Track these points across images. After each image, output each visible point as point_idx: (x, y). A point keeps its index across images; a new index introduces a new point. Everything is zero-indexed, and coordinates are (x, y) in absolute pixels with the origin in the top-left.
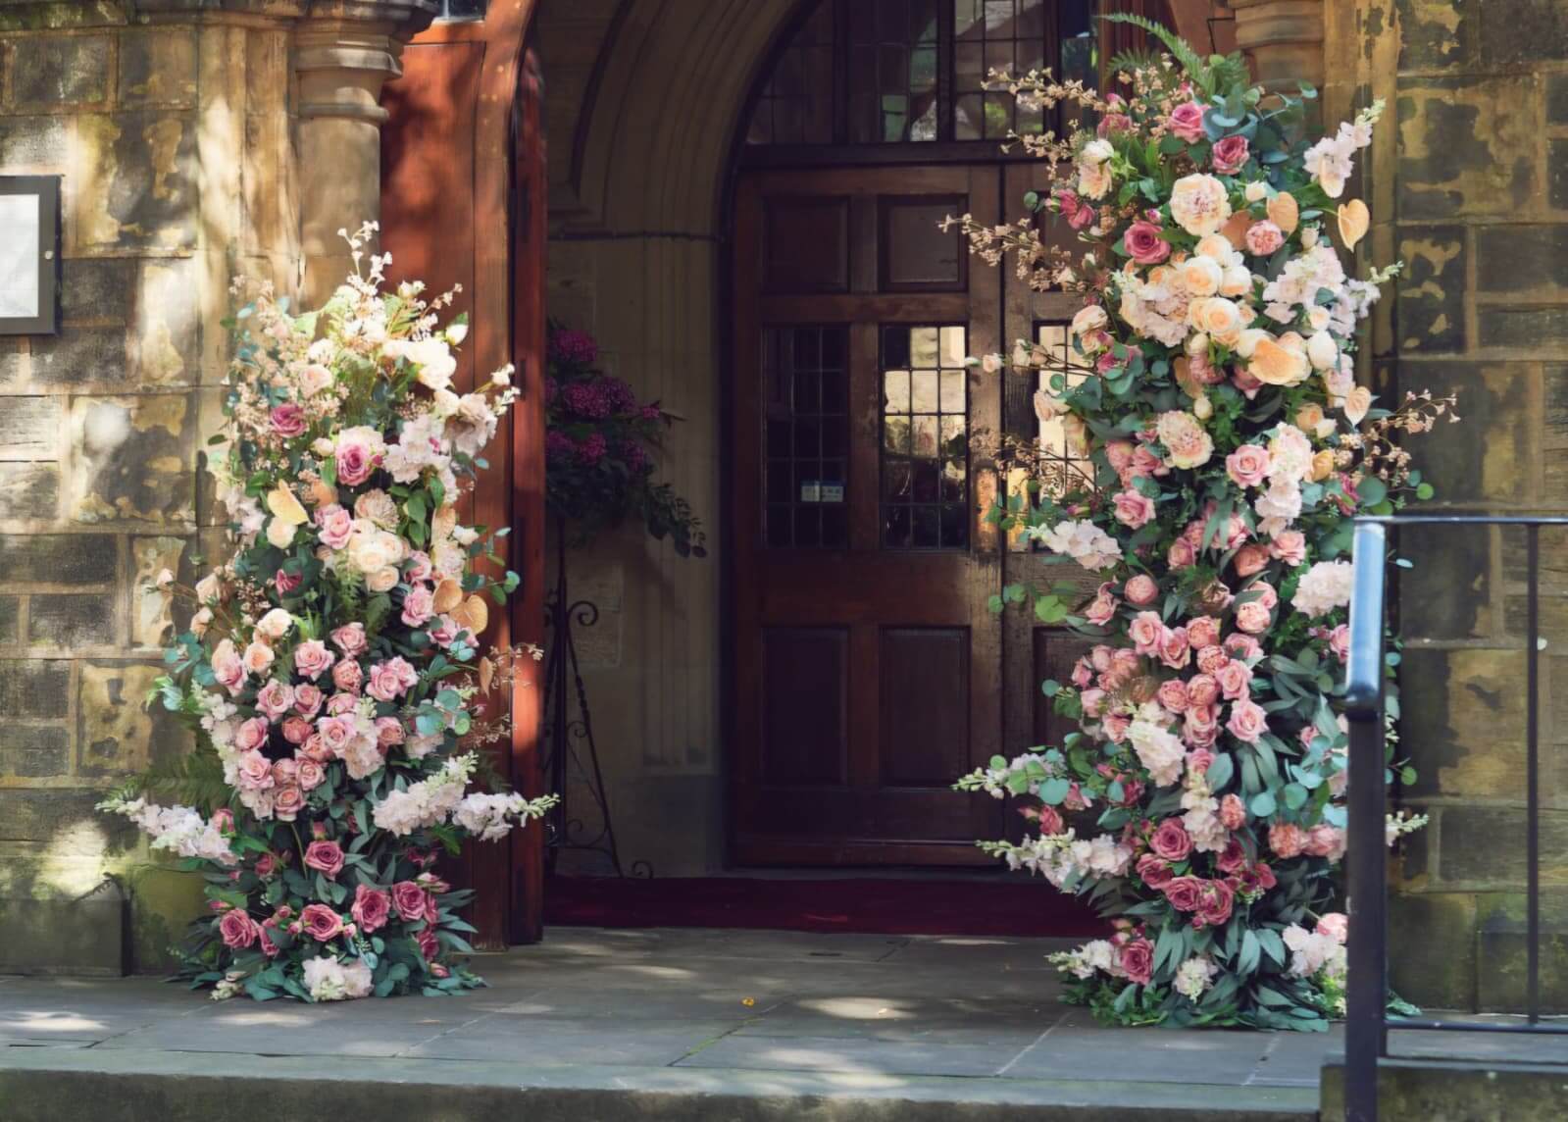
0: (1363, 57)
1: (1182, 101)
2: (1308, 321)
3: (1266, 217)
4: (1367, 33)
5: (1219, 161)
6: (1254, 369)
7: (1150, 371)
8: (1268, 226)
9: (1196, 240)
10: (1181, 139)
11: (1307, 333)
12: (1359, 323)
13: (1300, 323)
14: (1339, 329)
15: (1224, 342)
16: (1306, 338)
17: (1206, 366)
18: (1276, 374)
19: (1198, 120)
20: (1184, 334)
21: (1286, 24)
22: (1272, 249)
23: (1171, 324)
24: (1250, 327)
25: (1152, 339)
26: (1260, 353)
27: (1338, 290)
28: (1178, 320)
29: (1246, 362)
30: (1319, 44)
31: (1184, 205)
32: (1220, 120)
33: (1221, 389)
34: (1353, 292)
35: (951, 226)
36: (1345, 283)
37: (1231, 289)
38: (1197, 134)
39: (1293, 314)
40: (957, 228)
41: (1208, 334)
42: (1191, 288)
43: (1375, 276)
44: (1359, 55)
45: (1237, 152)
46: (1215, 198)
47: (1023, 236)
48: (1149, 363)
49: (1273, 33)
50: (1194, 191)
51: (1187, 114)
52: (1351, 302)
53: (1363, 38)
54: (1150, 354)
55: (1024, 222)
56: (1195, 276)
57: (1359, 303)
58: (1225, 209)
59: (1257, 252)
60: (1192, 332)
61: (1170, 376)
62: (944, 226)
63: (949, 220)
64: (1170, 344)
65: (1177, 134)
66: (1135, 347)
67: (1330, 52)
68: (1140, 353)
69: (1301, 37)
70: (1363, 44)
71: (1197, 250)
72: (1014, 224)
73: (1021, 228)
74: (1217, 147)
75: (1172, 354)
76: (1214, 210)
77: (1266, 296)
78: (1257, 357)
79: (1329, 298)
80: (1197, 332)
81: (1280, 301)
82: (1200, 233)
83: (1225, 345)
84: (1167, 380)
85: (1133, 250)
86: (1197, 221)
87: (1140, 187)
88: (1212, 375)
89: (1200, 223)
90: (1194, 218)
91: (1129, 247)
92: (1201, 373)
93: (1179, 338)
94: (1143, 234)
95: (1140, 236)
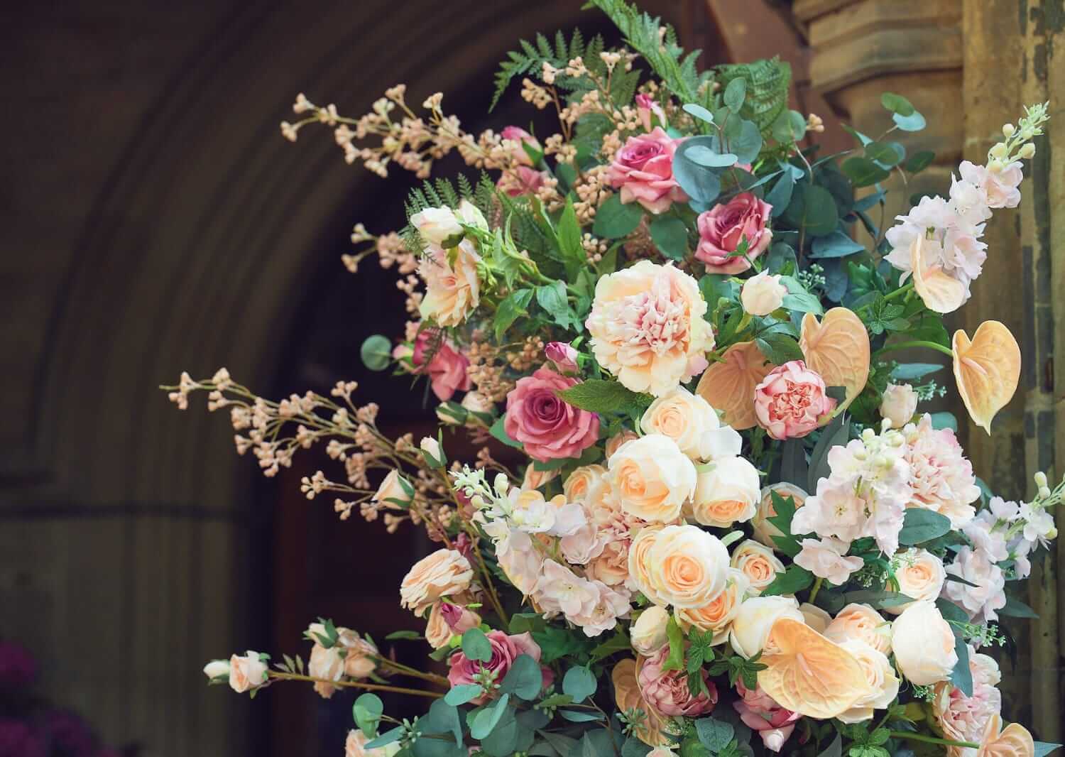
0: (1032, 79)
1: (640, 129)
2: (893, 580)
3: (797, 356)
4: (1039, 31)
5: (708, 246)
6: (771, 685)
7: (559, 690)
8: (796, 373)
9: (641, 402)
10: (635, 204)
11: (887, 605)
12: (1014, 588)
13: (877, 586)
14: (970, 599)
15: (702, 623)
16: (890, 617)
17: (672, 676)
18: (820, 695)
19: (666, 164)
20: (624, 609)
21: (897, 37)
22: (808, 422)
23: (593, 586)
24: (766, 592)
25: (559, 621)
26: (781, 647)
27: (962, 519)
28: (613, 578)
29: (753, 666)
30: (957, 71)
31: (613, 327)
32: (706, 157)
33: (703, 730)
34: (1001, 523)
35: (191, 395)
36: (978, 505)
37: (717, 508)
38: (665, 193)
39: (856, 564)
40: (200, 399)
41: (670, 608)
42: (633, 507)
43: (1044, 490)
44: (1024, 77)
45: (747, 225)
46: (677, 310)
47: (341, 415)
48: (556, 670)
49: (871, 56)
50: (636, 299)
51: (645, 152)
52: (994, 544)
53: (1030, 44)
54: (556, 652)
55: (344, 389)
56: (634, 479)
57: (1011, 549)
58: (701, 335)
59: (777, 430)
60: (639, 605)
61: (604, 699)
62: (180, 398)
63: (187, 383)
64: (592, 631)
65: (625, 196)
66: (524, 638)
67: (972, 80)
68: (534, 650)
69: (923, 60)
70: (1031, 54)
71: (644, 422)
72: (324, 391)
73: (340, 401)
74: (707, 221)
75: (602, 651)
76: (678, 337)
77: (799, 525)
78: (775, 658)
79: (940, 533)
80: (648, 604)
81: (826, 534)
82: (649, 387)
83: (705, 630)
84: (596, 707)
85: (522, 430)
86: (643, 362)
87: (538, 298)
88: (686, 697)
89: (649, 365)
90: (635, 355)
91: (514, 424)
92: (661, 693)
93: (610, 617)
94: (542, 397)
95: (537, 401)
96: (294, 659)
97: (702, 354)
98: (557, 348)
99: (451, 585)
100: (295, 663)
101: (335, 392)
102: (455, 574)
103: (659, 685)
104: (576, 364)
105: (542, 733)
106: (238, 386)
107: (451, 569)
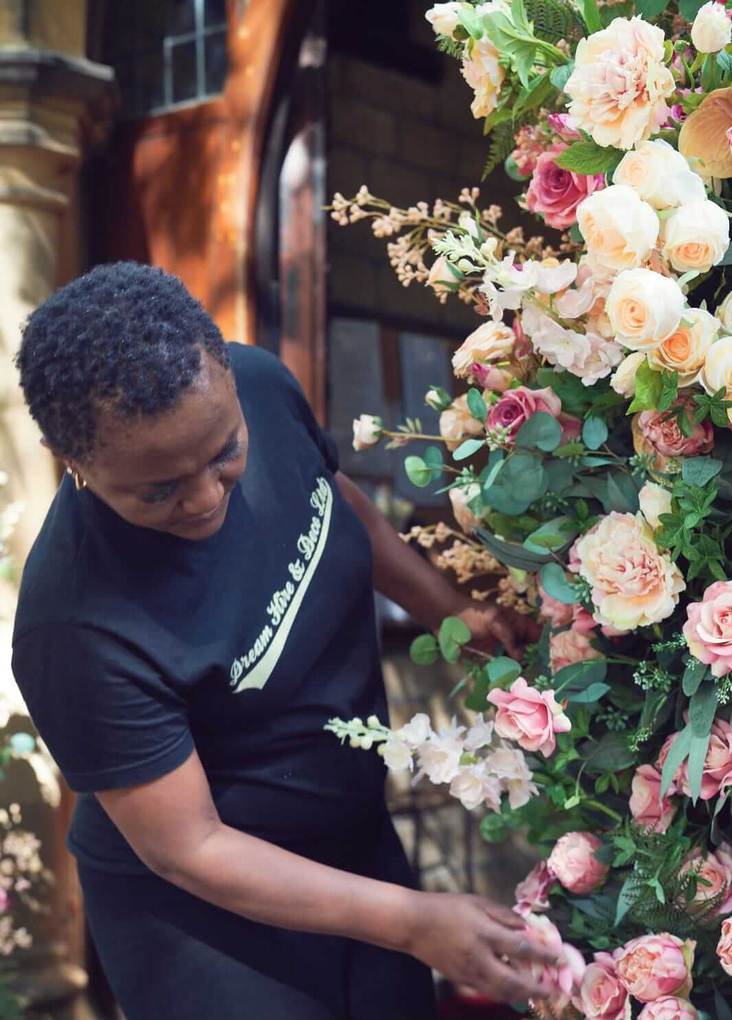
15: (670, 364)
20: (616, 358)
29: (721, 404)
33: (689, 467)
37: (686, 253)
55: (470, 195)
56: (595, 230)
62: (338, 216)
63: (339, 202)
64: (588, 380)
66: (545, 392)
68: (555, 402)
71: (616, 176)
76: (642, 88)
82: (620, 141)
83: (673, 370)
84: (610, 453)
85: (540, 203)
86: (613, 117)
87: (551, 77)
88: (679, 437)
89: (620, 120)
90: (605, 112)
91: (534, 199)
92: (653, 436)
93: (606, 366)
94: (555, 169)
95: (551, 173)
96: (414, 421)
97: (663, 101)
98: (556, 119)
99: (492, 350)
100: (415, 424)
101: (462, 199)
102: (498, 339)
103: (650, 427)
104: (578, 133)
105: (580, 478)
106: (379, 200)
107: (493, 335)
